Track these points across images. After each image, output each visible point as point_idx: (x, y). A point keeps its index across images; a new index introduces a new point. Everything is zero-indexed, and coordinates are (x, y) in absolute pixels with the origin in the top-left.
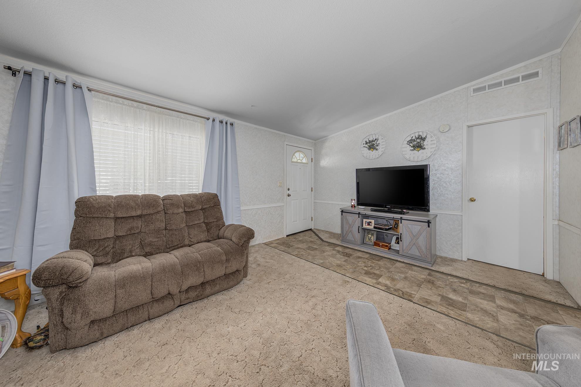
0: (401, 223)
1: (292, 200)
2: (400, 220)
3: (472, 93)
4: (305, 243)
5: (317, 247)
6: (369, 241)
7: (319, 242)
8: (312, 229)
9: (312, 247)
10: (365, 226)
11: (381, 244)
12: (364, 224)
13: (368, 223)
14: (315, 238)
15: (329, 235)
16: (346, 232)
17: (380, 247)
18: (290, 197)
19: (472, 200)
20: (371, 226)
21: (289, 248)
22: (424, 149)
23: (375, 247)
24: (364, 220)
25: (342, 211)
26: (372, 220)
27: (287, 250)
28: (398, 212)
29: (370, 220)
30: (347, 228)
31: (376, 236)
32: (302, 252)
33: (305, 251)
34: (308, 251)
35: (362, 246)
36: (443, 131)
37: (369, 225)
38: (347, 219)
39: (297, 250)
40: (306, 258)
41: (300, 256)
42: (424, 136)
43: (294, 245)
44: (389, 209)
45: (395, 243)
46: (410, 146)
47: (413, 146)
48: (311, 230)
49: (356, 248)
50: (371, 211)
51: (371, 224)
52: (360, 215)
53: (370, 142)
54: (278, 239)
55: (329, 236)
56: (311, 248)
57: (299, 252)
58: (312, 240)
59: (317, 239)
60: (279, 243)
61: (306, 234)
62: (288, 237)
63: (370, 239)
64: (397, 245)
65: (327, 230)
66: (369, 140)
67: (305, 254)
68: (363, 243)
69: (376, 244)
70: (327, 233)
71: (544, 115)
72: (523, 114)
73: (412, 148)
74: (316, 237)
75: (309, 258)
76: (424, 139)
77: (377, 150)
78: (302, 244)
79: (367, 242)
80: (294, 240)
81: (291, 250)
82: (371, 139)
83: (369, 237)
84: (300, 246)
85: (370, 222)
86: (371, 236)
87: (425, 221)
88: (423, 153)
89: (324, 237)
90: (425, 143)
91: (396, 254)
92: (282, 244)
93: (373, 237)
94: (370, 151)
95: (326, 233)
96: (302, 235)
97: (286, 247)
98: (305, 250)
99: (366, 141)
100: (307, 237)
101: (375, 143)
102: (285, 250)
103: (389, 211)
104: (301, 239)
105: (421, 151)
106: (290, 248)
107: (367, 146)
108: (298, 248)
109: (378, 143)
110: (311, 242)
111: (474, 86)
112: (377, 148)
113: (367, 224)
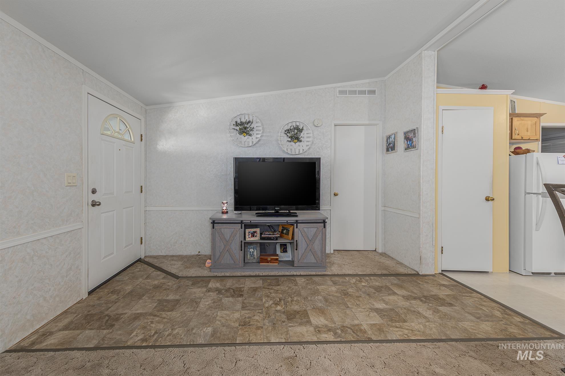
0: (297, 228)
1: (102, 213)
2: (295, 224)
3: (338, 94)
4: (143, 295)
5: (177, 297)
6: (252, 258)
7: (171, 282)
8: (142, 258)
9: (168, 301)
10: (249, 239)
11: (269, 259)
12: (247, 237)
13: (252, 233)
14: (158, 276)
15: (180, 263)
16: (221, 253)
17: (268, 262)
18: (97, 207)
19: (335, 195)
20: (256, 237)
21: (112, 326)
22: (301, 141)
23: (262, 265)
24: (247, 231)
25: (214, 223)
26: (257, 229)
27: (108, 336)
28: (286, 214)
29: (254, 229)
30: (223, 247)
31: (259, 249)
32: (153, 325)
33: (157, 319)
34: (164, 314)
35: (246, 268)
36: (317, 125)
37: (254, 236)
38: (222, 233)
39: (137, 323)
40: (171, 337)
41: (156, 340)
42: (301, 127)
43: (120, 311)
44: (277, 212)
45: (281, 252)
46: (288, 136)
47: (291, 137)
48: (140, 260)
49: (239, 274)
50: (257, 216)
51: (256, 234)
52: (243, 225)
53: (242, 124)
54: (66, 312)
55: (182, 265)
56: (165, 304)
57: (144, 328)
58: (156, 282)
59: (164, 278)
60: (71, 322)
61: (133, 273)
62: (94, 296)
63: (252, 255)
64: (284, 255)
65: (171, 254)
66: (242, 120)
67: (161, 326)
68: (245, 263)
69: (262, 260)
70: (174, 258)
71: (376, 126)
72: (367, 122)
73: (290, 139)
74: (159, 273)
75: (178, 333)
76: (301, 131)
77: (250, 135)
78: (141, 301)
79: (250, 259)
80: (114, 297)
81: (119, 332)
82: (243, 120)
83: (251, 252)
84: (138, 308)
85: (255, 232)
86: (253, 250)
87: (320, 221)
88: (299, 146)
89: (175, 268)
90: (302, 135)
91: (290, 268)
92: (84, 322)
93: (255, 252)
94: (242, 136)
95: (173, 260)
96: (126, 278)
97: (100, 328)
98: (155, 316)
99: (236, 122)
100: (141, 280)
101: (248, 126)
102: (103, 340)
103: (277, 214)
104: (129, 288)
105: (298, 143)
106: (117, 327)
107: (238, 128)
108: (137, 317)
109: (252, 126)
110: (157, 287)
111: (339, 87)
112: (251, 132)
113: (250, 236)
